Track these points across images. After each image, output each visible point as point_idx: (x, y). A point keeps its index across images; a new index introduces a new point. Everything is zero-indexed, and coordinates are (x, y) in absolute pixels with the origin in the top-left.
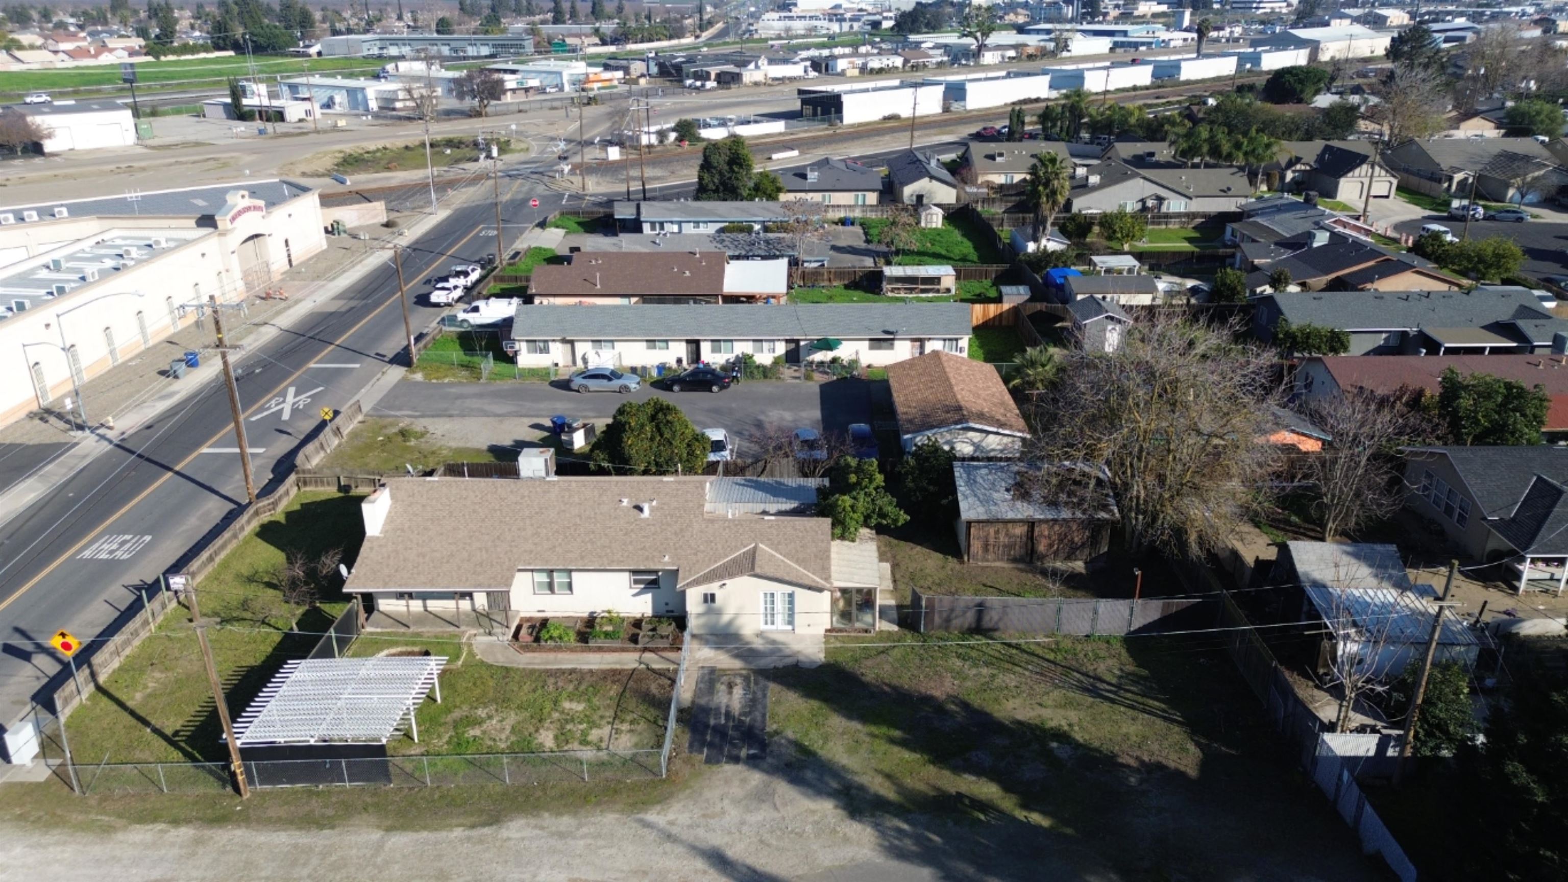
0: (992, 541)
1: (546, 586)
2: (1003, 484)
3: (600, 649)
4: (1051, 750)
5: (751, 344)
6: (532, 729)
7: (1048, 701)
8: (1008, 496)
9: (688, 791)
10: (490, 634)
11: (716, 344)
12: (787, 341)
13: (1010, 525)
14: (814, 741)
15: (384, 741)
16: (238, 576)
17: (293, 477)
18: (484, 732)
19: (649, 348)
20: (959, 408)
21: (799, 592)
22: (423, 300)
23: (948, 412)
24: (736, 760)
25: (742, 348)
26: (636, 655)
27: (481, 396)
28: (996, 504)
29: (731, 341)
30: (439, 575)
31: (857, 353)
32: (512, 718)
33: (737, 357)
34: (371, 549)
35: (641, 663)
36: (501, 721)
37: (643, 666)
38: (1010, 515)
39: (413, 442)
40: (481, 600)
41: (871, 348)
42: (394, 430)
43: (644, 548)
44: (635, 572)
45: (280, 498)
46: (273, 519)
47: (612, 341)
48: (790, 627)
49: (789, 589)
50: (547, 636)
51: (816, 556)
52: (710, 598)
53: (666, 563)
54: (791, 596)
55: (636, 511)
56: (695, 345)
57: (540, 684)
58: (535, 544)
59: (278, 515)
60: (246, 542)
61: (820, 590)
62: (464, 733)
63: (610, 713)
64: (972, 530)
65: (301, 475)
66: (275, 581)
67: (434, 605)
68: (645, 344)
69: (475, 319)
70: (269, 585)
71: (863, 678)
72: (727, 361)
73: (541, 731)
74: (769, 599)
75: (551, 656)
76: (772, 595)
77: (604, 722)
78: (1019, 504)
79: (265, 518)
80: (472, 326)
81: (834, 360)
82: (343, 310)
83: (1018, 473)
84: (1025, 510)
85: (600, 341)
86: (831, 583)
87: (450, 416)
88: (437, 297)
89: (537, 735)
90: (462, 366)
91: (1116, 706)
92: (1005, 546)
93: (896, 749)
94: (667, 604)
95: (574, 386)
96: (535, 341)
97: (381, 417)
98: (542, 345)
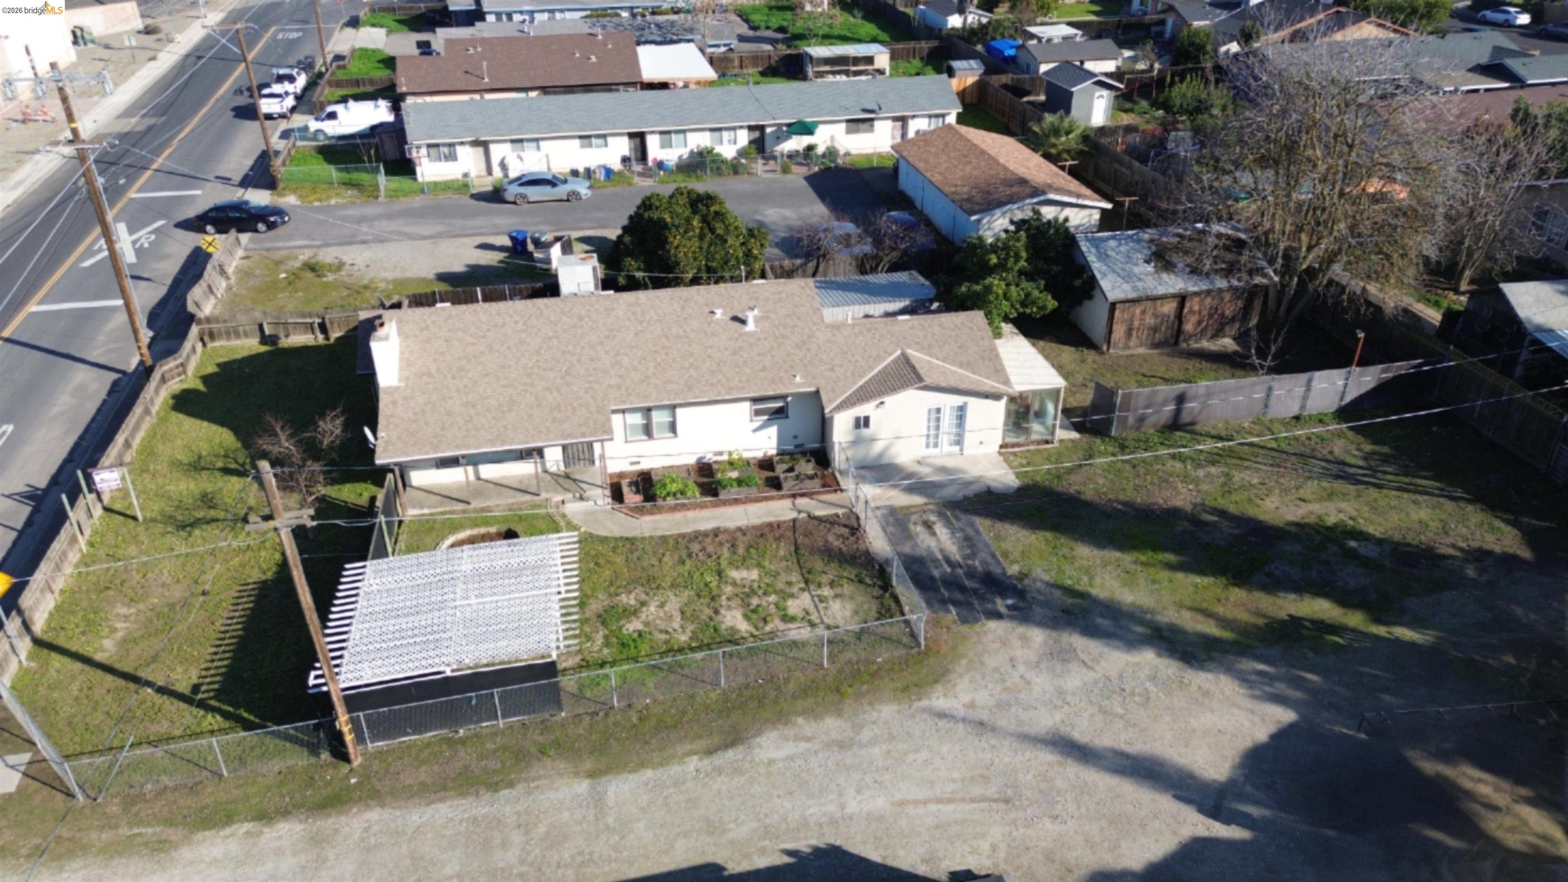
0: (1136, 324)
1: (640, 430)
2: (1140, 256)
3: (736, 502)
4: (1353, 551)
5: (707, 134)
6: (709, 612)
7: (1304, 493)
8: (1150, 268)
9: (964, 662)
10: (581, 498)
11: (666, 137)
12: (751, 128)
13: (1159, 302)
14: (1072, 577)
15: (554, 657)
16: (176, 464)
17: (194, 330)
18: (647, 624)
19: (583, 146)
20: (1023, 182)
21: (973, 403)
22: (248, 112)
23: (1012, 186)
24: (998, 616)
25: (699, 140)
26: (787, 503)
27: (390, 216)
28: (1140, 279)
29: (683, 132)
30: (506, 428)
31: (832, 138)
32: (674, 603)
33: (692, 152)
34: (394, 403)
35: (800, 512)
36: (662, 605)
37: (803, 515)
38: (1161, 290)
39: (330, 277)
40: (554, 457)
41: (849, 132)
42: (297, 264)
43: (764, 369)
44: (755, 400)
45: (188, 358)
46: (185, 386)
47: (537, 140)
48: (956, 448)
49: (958, 400)
50: (664, 493)
51: (983, 358)
52: (863, 423)
53: (800, 384)
54: (962, 409)
55: (737, 325)
56: (639, 138)
57: (684, 554)
58: (621, 377)
59: (191, 381)
60: (163, 420)
61: (996, 397)
62: (620, 628)
63: (795, 577)
64: (1117, 314)
65: (206, 326)
66: (233, 466)
67: (489, 471)
68: (577, 142)
69: (332, 128)
70: (226, 471)
71: (1083, 497)
72: (680, 157)
73: (723, 611)
74: (934, 416)
75: (679, 516)
76: (938, 410)
77: (795, 590)
78: (1164, 276)
79: (176, 386)
80: (333, 137)
81: (810, 148)
82: (141, 128)
83: (1152, 241)
84: (1173, 283)
85: (520, 141)
86: (1011, 387)
87: (364, 242)
88: (267, 106)
89: (719, 618)
90: (344, 184)
91: (1385, 491)
92: (1150, 328)
93: (1180, 575)
94: (795, 437)
95: (509, 196)
96: (437, 146)
97: (268, 250)
98: (446, 150)
